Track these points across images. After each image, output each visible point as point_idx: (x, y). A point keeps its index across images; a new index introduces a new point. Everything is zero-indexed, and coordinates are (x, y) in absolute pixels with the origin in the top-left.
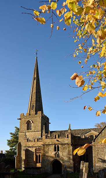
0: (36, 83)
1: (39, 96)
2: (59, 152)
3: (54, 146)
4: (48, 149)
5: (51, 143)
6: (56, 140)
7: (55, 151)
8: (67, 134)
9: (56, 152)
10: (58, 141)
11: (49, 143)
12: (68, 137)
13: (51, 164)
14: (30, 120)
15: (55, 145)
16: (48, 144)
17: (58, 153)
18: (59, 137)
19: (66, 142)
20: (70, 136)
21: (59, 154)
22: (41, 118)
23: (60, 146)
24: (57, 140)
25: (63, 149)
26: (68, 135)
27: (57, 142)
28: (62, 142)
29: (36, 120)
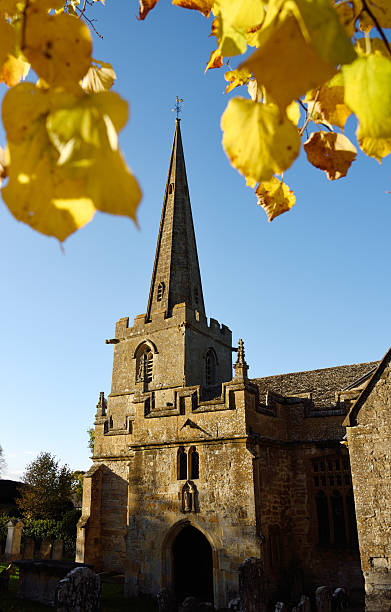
0: (173, 202)
1: (184, 248)
2: (195, 481)
3: (176, 449)
4: (155, 464)
5: (164, 438)
6: (183, 419)
7: (182, 476)
8: (227, 390)
9: (184, 482)
10: (194, 426)
11: (156, 436)
12: (232, 407)
13: (164, 548)
14: (148, 343)
15: (181, 444)
16: (154, 441)
17: (194, 487)
18: (195, 406)
19: (226, 430)
20: (240, 396)
21: (196, 492)
22: (184, 329)
23: (201, 450)
24: (188, 422)
25: (215, 467)
26: (232, 394)
27: (188, 432)
28: (209, 430)
29: (167, 339)
